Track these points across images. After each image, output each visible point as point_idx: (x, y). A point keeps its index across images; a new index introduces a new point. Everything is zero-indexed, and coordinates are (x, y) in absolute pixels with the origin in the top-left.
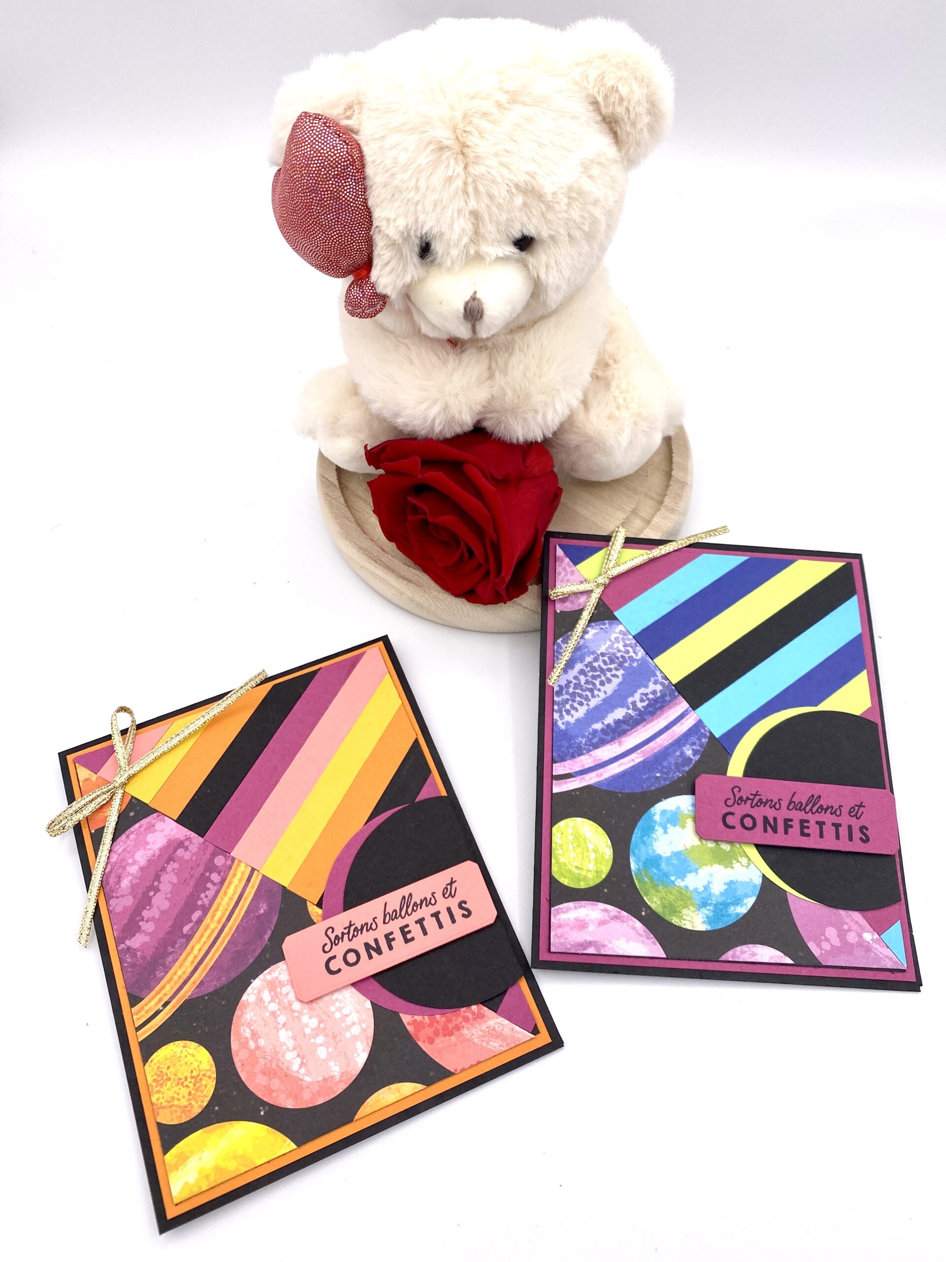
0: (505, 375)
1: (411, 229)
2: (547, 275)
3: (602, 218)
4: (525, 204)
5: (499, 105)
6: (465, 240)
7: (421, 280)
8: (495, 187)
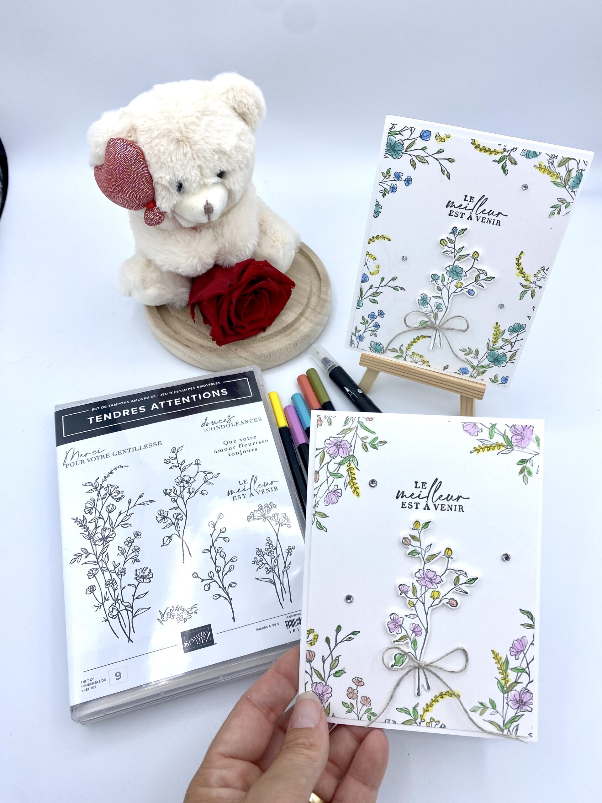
0: (223, 237)
1: (173, 180)
2: (234, 187)
3: (251, 157)
4: (219, 158)
5: (198, 118)
6: (198, 179)
7: (181, 202)
8: (206, 153)
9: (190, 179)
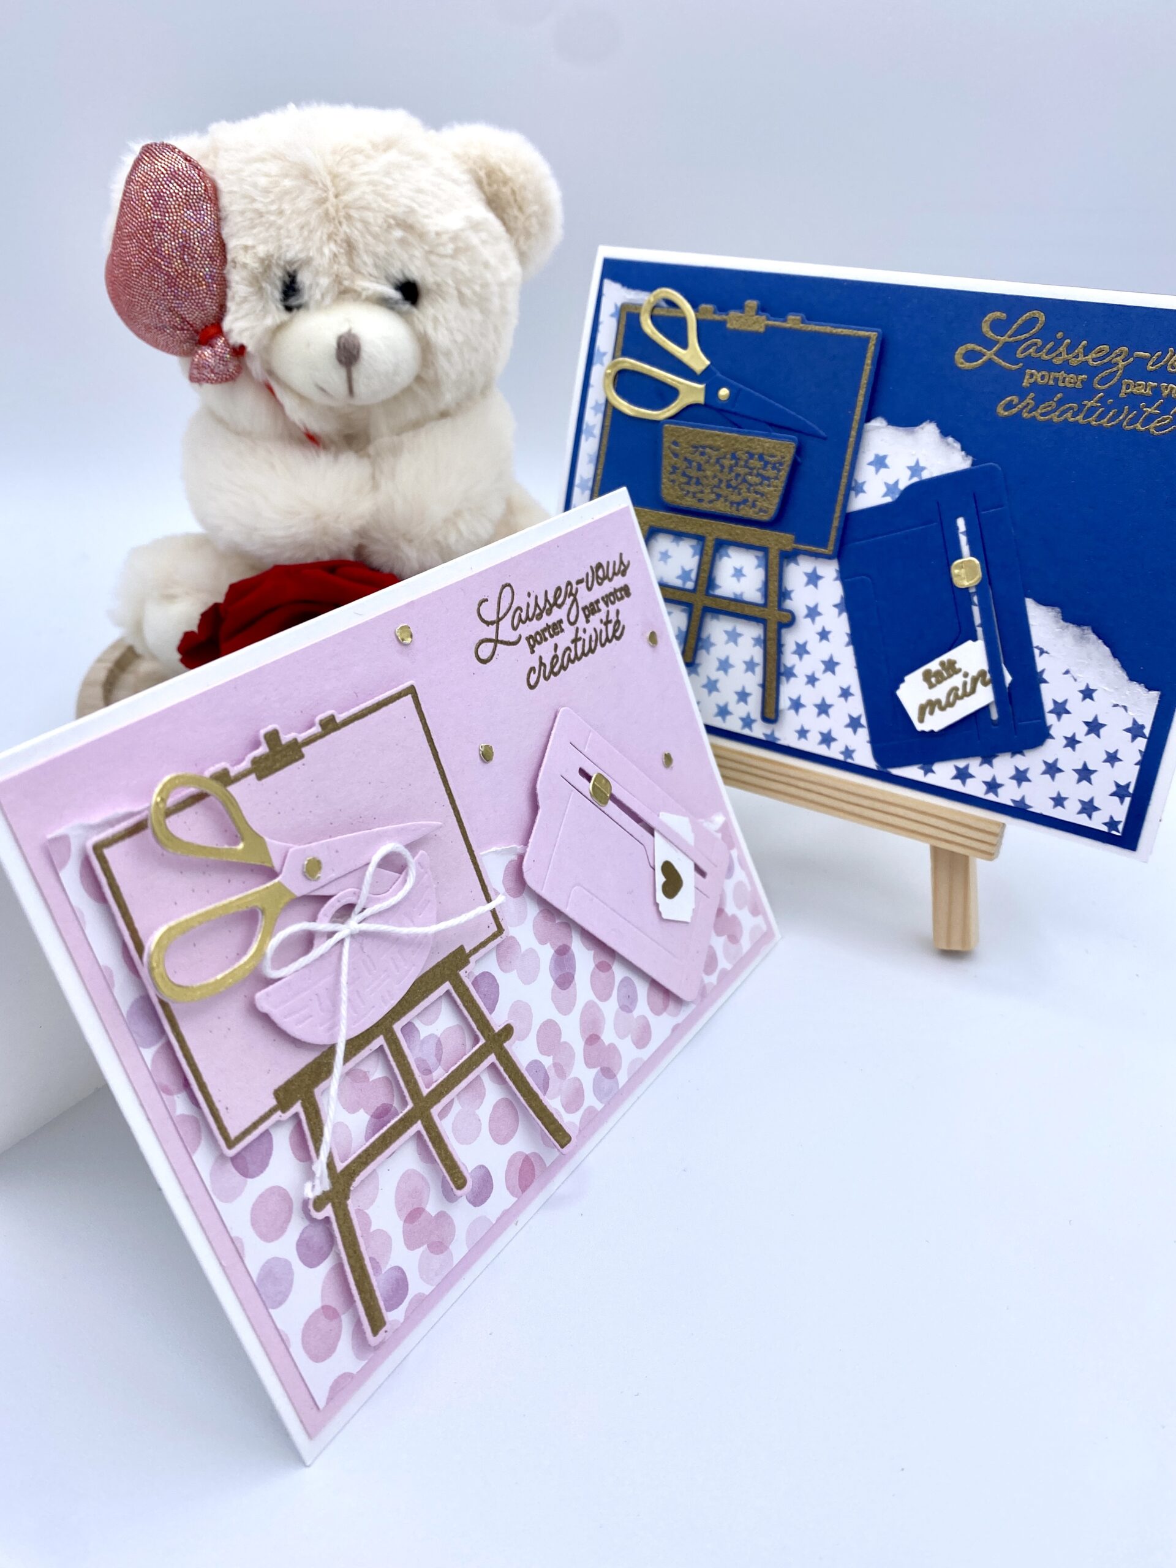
1: (273, 259)
8: (370, 214)
9: (315, 263)
